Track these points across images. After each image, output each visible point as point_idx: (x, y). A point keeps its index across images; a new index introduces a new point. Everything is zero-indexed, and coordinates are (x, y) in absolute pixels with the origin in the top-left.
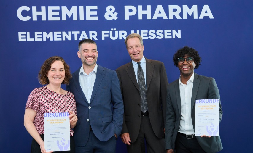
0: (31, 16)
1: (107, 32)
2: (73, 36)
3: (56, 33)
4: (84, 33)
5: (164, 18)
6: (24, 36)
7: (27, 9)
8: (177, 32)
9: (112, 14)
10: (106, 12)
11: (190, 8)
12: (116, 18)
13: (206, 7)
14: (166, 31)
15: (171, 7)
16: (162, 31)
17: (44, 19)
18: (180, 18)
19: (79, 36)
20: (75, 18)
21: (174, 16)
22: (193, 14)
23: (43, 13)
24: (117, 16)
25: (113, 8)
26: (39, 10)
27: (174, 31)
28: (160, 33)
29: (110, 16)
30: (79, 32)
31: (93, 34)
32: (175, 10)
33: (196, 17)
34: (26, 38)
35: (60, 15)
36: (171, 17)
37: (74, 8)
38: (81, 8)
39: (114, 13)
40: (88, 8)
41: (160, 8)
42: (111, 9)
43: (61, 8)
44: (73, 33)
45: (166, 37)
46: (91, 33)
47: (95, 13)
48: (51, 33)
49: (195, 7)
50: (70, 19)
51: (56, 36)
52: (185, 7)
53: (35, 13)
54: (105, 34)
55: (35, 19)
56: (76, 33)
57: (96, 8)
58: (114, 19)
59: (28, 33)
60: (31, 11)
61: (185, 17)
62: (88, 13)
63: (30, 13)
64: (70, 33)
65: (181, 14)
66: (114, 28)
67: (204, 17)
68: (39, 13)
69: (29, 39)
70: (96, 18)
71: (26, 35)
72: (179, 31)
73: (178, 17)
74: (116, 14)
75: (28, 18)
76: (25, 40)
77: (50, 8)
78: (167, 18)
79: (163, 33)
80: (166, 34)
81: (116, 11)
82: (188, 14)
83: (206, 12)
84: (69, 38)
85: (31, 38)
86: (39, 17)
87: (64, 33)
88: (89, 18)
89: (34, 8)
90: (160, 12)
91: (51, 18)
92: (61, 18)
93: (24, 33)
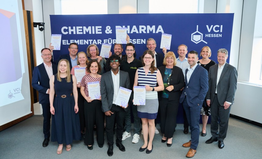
0: (68, 32)
1: (107, 40)
2: (89, 42)
3: (81, 40)
4: (95, 40)
5: (137, 33)
6: (65, 42)
7: (66, 28)
8: (144, 40)
9: (109, 31)
10: (106, 29)
11: (151, 27)
12: (111, 33)
13: (160, 27)
14: (138, 40)
15: (141, 27)
16: (135, 40)
17: (74, 33)
18: (145, 33)
19: (92, 42)
20: (90, 33)
21: (142, 32)
22: (152, 30)
23: (74, 30)
24: (112, 32)
25: (110, 27)
26: (72, 28)
27: (142, 40)
28: (134, 41)
29: (108, 31)
30: (92, 40)
31: (99, 41)
32: (143, 28)
33: (154, 32)
34: (66, 43)
35: (83, 31)
36: (140, 32)
37: (90, 27)
38: (93, 27)
39: (110, 30)
40: (97, 27)
41: (134, 27)
42: (108, 28)
43: (83, 28)
44: (89, 40)
45: (138, 43)
46: (98, 40)
47: (100, 30)
48: (78, 41)
49: (154, 27)
50: (87, 33)
51: (81, 42)
52: (148, 27)
53: (70, 30)
54: (106, 41)
55: (70, 33)
56: (91, 41)
57: (101, 27)
58: (110, 33)
59: (67, 41)
60: (68, 29)
61: (148, 32)
62: (97, 30)
63: (68, 30)
64: (87, 40)
65: (146, 31)
66: (110, 38)
67: (159, 32)
68: (72, 30)
69: (68, 44)
70: (101, 33)
71: (66, 42)
72: (145, 40)
73: (145, 32)
74: (111, 30)
75: (67, 33)
76: (66, 44)
77: (78, 28)
78: (138, 33)
79: (136, 41)
80: (138, 41)
81: (111, 29)
82: (150, 30)
83: (160, 29)
84: (88, 43)
85: (68, 43)
86: (72, 32)
87: (85, 41)
88: (97, 33)
89: (70, 28)
90: (134, 30)
91: (78, 33)
92: (83, 33)
93: (65, 40)
